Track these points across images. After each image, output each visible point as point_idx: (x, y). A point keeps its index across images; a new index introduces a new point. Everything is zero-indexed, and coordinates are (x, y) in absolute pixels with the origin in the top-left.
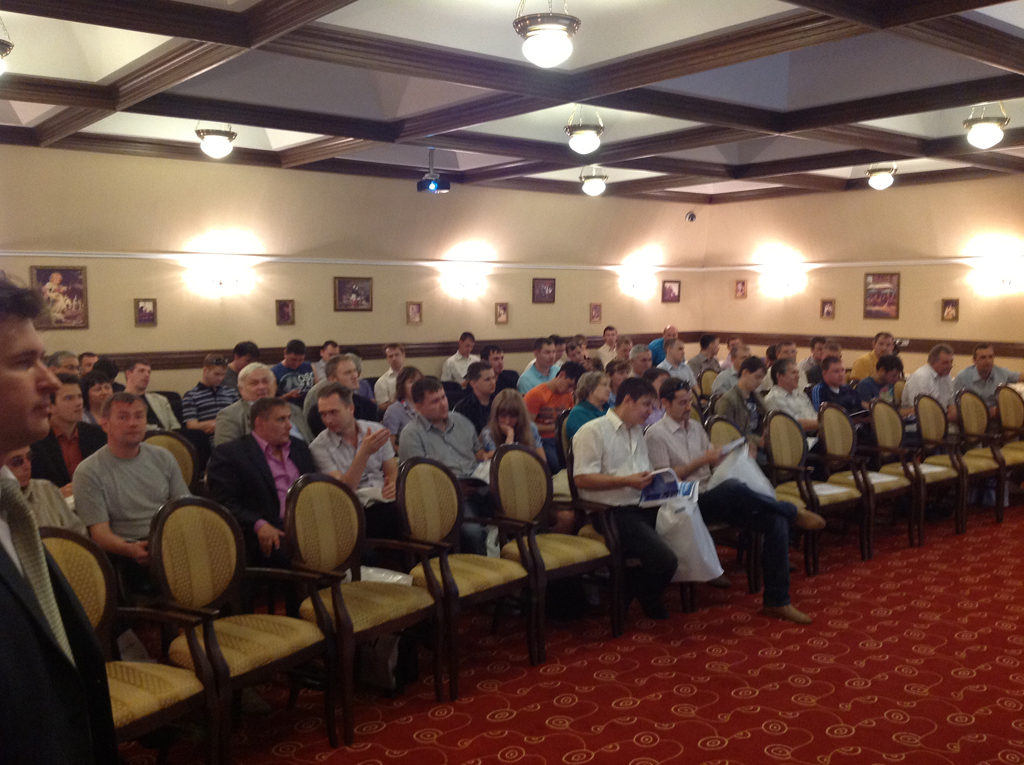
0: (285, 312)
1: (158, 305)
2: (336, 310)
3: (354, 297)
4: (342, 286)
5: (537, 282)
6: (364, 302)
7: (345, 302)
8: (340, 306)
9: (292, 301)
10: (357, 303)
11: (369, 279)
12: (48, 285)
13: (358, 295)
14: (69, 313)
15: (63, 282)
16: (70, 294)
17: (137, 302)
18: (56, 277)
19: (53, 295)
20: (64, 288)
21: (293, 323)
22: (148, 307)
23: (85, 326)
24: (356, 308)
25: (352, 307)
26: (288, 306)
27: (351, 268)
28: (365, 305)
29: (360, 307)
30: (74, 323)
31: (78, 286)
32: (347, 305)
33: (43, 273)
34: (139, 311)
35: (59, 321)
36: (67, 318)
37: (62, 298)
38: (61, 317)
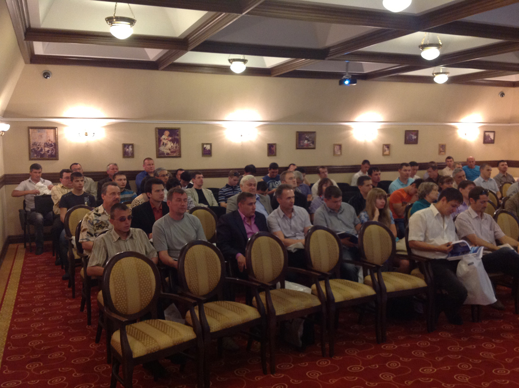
0: (271, 149)
1: (213, 145)
2: (297, 148)
3: (306, 142)
4: (300, 136)
5: (407, 132)
6: (311, 144)
7: (302, 144)
8: (299, 146)
9: (275, 144)
10: (308, 145)
11: (314, 133)
12: (163, 137)
13: (308, 141)
14: (172, 150)
15: (170, 136)
16: (173, 141)
17: (203, 144)
18: (167, 133)
19: (165, 141)
20: (170, 138)
21: (275, 155)
22: (208, 147)
23: (180, 156)
24: (307, 148)
25: (305, 147)
26: (273, 147)
27: (305, 127)
28: (312, 146)
29: (310, 147)
30: (175, 155)
31: (176, 137)
32: (303, 146)
33: (161, 132)
34: (204, 149)
35: (168, 154)
36: (171, 152)
37: (169, 143)
38: (169, 152)
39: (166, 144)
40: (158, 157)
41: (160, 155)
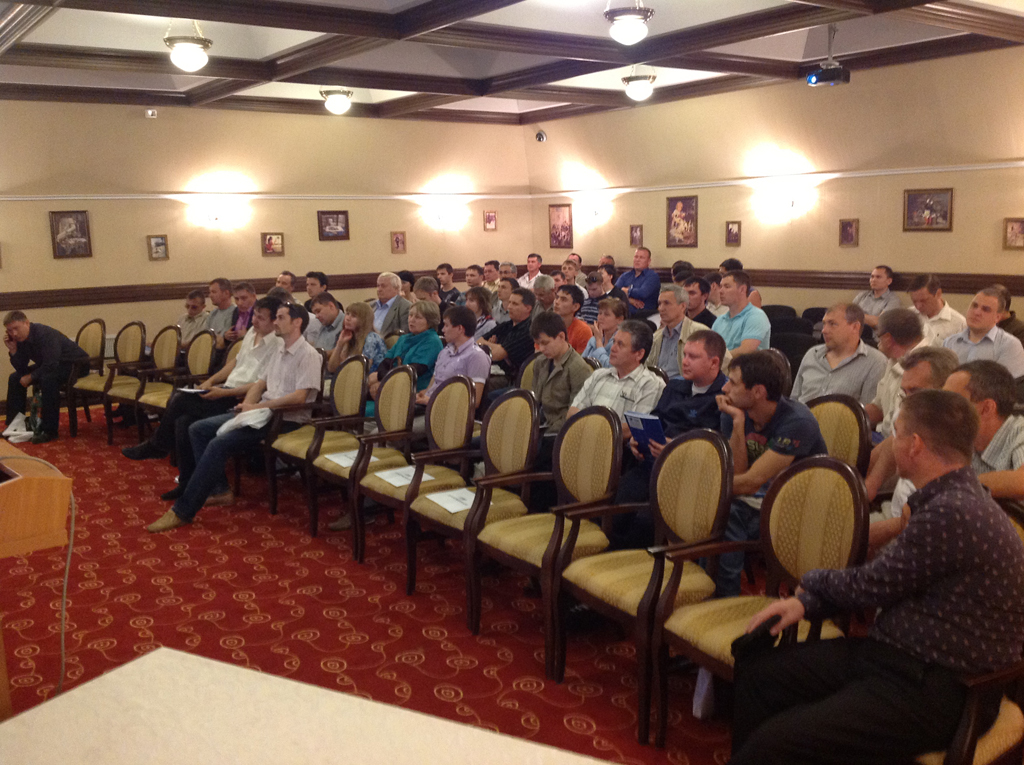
0: (848, 232)
1: (743, 226)
2: (905, 230)
3: (927, 213)
4: (914, 200)
6: (940, 220)
7: (916, 220)
8: (911, 225)
9: (858, 221)
10: (931, 221)
11: (950, 190)
12: (676, 212)
13: (932, 211)
14: (686, 234)
15: (683, 210)
16: (686, 219)
17: (728, 224)
18: (680, 205)
19: (677, 220)
20: (684, 214)
21: (857, 244)
22: (735, 228)
23: (694, 245)
24: (930, 228)
25: (925, 226)
26: (851, 226)
27: (926, 177)
28: (942, 223)
29: (935, 226)
30: (689, 242)
31: (693, 212)
32: (917, 224)
33: (672, 203)
34: (729, 232)
35: (680, 241)
36: (685, 238)
37: (682, 222)
38: (681, 237)
39: (678, 224)
40: (669, 246)
41: (671, 243)
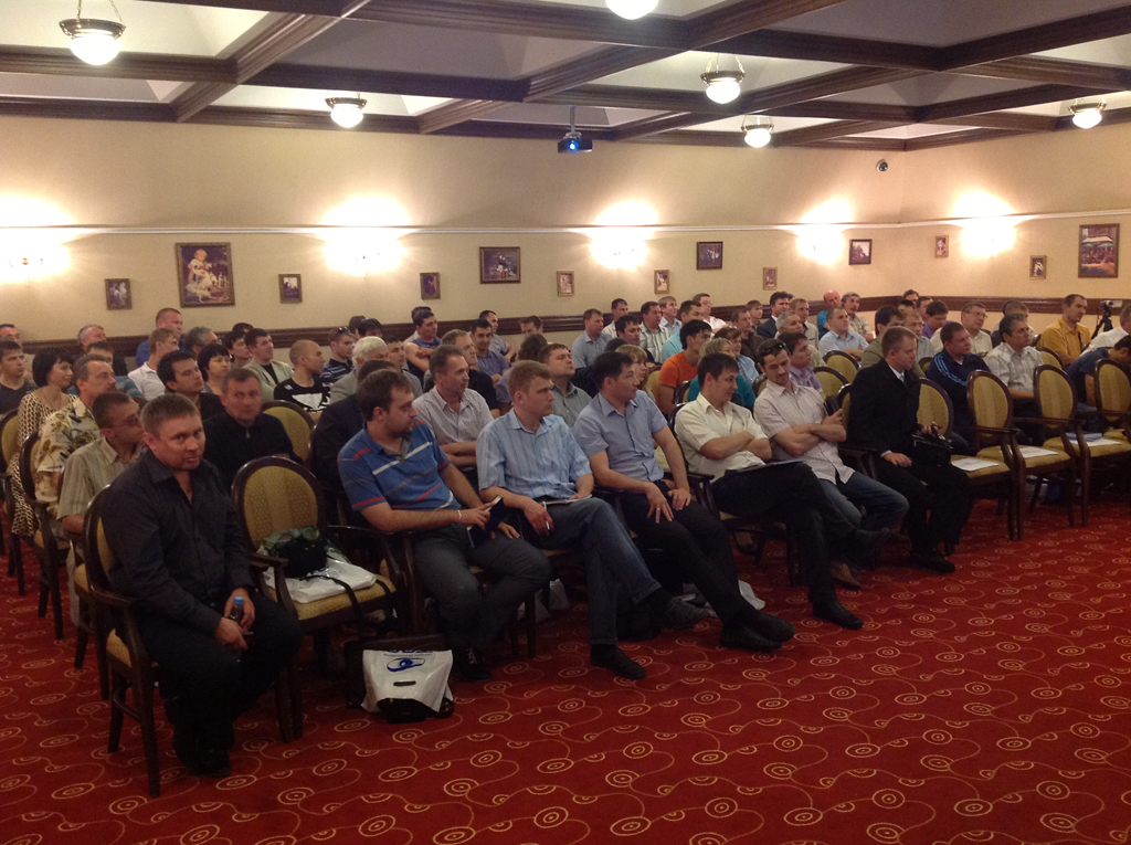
0: (429, 285)
1: (303, 281)
3: (500, 268)
4: (488, 256)
5: (701, 246)
6: (511, 273)
7: (492, 273)
8: (487, 278)
9: (437, 274)
10: (504, 274)
11: (516, 249)
12: (194, 262)
13: (505, 266)
14: (215, 290)
15: (208, 260)
16: (215, 271)
17: (281, 277)
18: (201, 254)
19: (198, 273)
20: (210, 265)
21: (438, 297)
22: (293, 283)
23: (231, 303)
24: (504, 280)
25: (500, 279)
26: (432, 279)
27: (497, 237)
28: (513, 276)
29: (508, 279)
30: (220, 300)
31: (223, 262)
32: (494, 277)
34: (284, 287)
35: (205, 298)
36: (213, 295)
37: (207, 275)
38: (207, 293)
39: (201, 278)
40: (184, 305)
41: (189, 301)
